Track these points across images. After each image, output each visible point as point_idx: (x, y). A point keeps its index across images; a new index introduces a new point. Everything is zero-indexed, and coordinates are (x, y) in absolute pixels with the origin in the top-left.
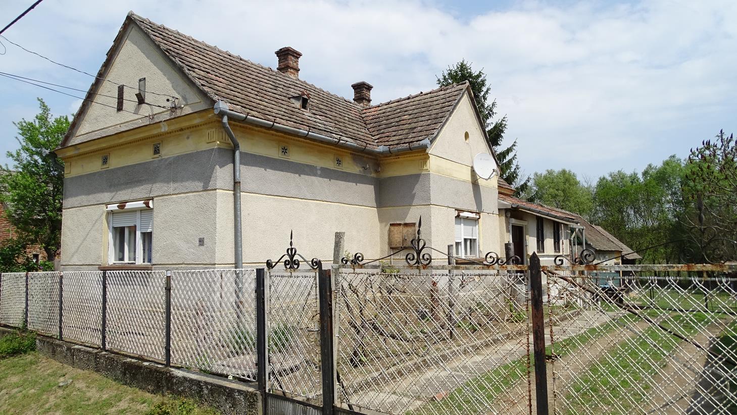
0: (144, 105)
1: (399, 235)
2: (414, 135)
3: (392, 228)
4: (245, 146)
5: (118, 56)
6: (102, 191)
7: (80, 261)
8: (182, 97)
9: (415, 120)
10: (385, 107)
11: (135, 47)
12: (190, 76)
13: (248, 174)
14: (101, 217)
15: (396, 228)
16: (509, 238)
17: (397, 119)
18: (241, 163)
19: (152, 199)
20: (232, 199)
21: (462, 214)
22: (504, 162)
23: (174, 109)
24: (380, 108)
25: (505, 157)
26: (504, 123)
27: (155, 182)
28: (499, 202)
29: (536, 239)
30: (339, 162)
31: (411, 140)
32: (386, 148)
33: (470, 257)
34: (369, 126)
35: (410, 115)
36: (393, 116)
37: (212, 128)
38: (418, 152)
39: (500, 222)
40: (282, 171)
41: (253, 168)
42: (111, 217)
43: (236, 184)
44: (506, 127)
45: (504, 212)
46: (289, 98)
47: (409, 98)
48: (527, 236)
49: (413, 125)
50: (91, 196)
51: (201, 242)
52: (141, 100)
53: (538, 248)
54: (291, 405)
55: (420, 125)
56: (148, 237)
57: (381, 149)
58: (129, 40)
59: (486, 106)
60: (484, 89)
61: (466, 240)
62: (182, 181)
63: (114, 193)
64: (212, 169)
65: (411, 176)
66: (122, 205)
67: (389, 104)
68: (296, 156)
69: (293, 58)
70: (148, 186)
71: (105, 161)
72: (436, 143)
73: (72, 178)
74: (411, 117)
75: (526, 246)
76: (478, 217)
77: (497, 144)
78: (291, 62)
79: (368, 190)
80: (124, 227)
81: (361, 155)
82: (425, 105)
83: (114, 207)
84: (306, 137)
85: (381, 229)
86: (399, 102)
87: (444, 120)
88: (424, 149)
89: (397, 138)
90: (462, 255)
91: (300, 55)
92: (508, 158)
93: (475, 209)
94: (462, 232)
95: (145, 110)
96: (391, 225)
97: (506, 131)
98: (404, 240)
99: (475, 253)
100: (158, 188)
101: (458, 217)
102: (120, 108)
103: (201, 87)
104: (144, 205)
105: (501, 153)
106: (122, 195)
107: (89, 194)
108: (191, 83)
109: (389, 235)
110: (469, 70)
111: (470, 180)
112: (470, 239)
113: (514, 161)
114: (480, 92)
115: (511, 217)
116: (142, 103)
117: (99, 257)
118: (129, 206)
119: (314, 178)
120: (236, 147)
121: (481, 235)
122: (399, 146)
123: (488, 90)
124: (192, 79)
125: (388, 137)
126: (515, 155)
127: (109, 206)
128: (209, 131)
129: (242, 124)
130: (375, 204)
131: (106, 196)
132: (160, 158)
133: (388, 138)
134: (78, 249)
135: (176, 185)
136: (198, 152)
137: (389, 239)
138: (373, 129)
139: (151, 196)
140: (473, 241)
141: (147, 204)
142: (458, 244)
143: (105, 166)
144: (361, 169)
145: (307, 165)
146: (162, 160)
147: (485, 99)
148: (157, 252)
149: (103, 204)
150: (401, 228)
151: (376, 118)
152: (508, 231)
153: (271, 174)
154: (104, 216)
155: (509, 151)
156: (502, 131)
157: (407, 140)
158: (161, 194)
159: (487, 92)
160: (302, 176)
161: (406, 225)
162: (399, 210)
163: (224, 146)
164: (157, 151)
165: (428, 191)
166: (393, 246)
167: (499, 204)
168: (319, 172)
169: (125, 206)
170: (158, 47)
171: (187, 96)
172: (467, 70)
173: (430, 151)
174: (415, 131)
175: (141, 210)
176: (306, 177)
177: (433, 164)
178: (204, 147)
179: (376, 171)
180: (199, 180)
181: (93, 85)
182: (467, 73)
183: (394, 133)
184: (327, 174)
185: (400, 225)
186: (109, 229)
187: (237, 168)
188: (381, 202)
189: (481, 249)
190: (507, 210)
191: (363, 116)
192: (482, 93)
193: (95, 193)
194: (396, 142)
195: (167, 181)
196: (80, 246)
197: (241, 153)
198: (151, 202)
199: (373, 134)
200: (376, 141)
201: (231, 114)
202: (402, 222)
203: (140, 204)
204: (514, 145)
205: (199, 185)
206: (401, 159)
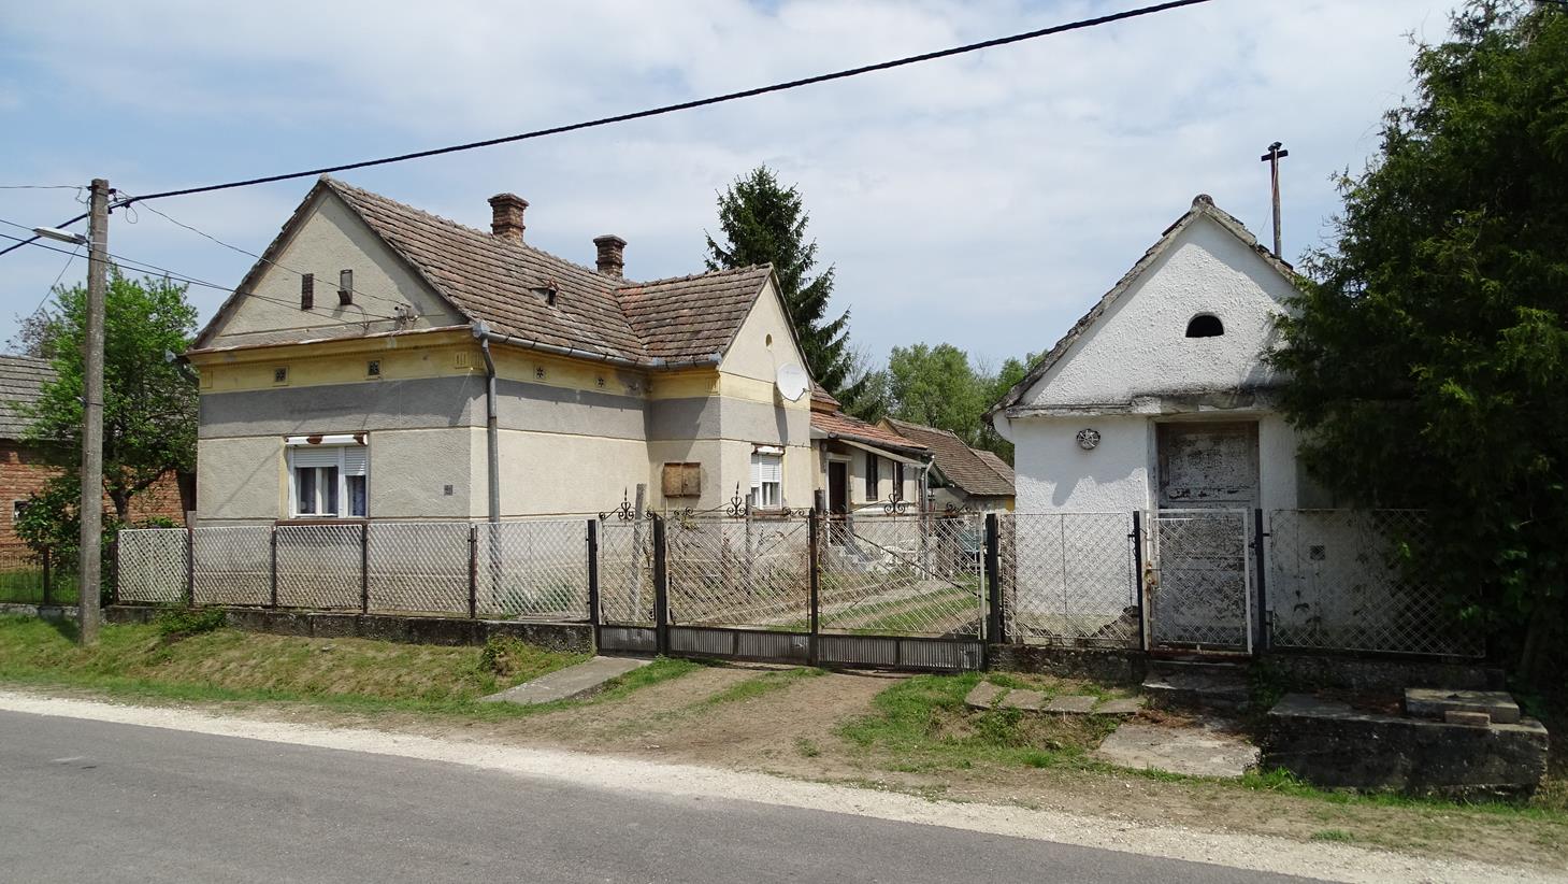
0: (349, 308)
1: (676, 478)
2: (699, 343)
3: (668, 469)
4: (502, 372)
5: (303, 232)
6: (277, 418)
7: (237, 513)
8: (415, 304)
9: (699, 319)
10: (653, 289)
11: (333, 225)
12: (430, 282)
13: (504, 405)
14: (275, 453)
15: (673, 469)
16: (824, 483)
17: (672, 314)
18: (497, 393)
19: (368, 433)
20: (486, 438)
21: (760, 450)
22: (829, 344)
23: (401, 320)
24: (645, 290)
25: (830, 337)
26: (830, 277)
27: (372, 412)
28: (811, 430)
29: (865, 480)
30: (601, 382)
31: (696, 351)
32: (662, 361)
33: (770, 507)
34: (632, 320)
35: (691, 309)
36: (667, 307)
37: (464, 350)
38: (705, 369)
39: (813, 457)
40: (537, 398)
41: (510, 398)
42: (292, 453)
43: (491, 420)
44: (833, 287)
45: (818, 444)
46: (530, 290)
47: (687, 280)
48: (851, 477)
49: (697, 327)
50: (254, 424)
51: (448, 490)
52: (345, 299)
53: (868, 493)
54: (625, 631)
55: (708, 328)
56: (358, 484)
57: (654, 362)
58: (322, 213)
59: (801, 246)
60: (799, 217)
61: (765, 484)
62: (416, 413)
63: (297, 423)
64: (464, 401)
65: (695, 400)
66: (315, 439)
67: (657, 284)
68: (554, 379)
69: (516, 211)
70: (361, 417)
71: (281, 375)
72: (727, 356)
73: (215, 396)
74: (693, 312)
75: (850, 491)
76: (782, 452)
77: (817, 316)
78: (513, 217)
79: (636, 417)
80: (314, 469)
81: (630, 372)
82: (713, 295)
83: (302, 440)
84: (568, 355)
85: (652, 470)
86: (672, 282)
87: (739, 323)
88: (714, 364)
89: (675, 344)
90: (759, 504)
91: (525, 205)
92: (836, 338)
93: (778, 441)
94: (761, 473)
95: (351, 315)
96: (667, 465)
97: (831, 293)
98: (684, 485)
99: (777, 502)
100: (374, 420)
101: (755, 453)
102: (307, 303)
103: (448, 298)
104: (355, 441)
105: (823, 330)
106: (315, 426)
107: (250, 421)
108: (429, 289)
109: (663, 478)
110: (772, 184)
111: (772, 401)
112: (771, 483)
113: (845, 343)
114: (790, 222)
115: (829, 450)
116: (346, 304)
117: (275, 508)
118: (326, 440)
119: (572, 405)
120: (491, 373)
121: (786, 476)
122: (679, 358)
123: (805, 220)
124: (434, 285)
125: (662, 341)
126: (848, 333)
127: (290, 439)
128: (459, 354)
129: (502, 346)
130: (644, 437)
131: (285, 426)
132: (379, 381)
133: (662, 345)
134: (233, 496)
135: (406, 418)
136: (441, 379)
137: (663, 483)
138: (639, 327)
139: (365, 429)
140: (774, 486)
141: (360, 440)
142: (754, 490)
143: (280, 383)
144: (628, 389)
145: (565, 389)
146: (383, 383)
147: (799, 234)
148: (378, 501)
149: (279, 435)
150: (680, 469)
151: (641, 308)
152: (823, 471)
153: (526, 404)
154: (281, 452)
155: (837, 326)
156: (826, 295)
157: (690, 351)
158: (382, 427)
159: (802, 224)
160: (560, 404)
161: (687, 465)
162: (677, 444)
163: (478, 373)
164: (374, 370)
165: (717, 421)
166: (670, 493)
167: (812, 432)
168: (578, 397)
169: (321, 440)
170: (376, 233)
171: (423, 305)
172: (769, 184)
173: (720, 368)
174: (700, 336)
175: (347, 447)
176: (565, 404)
177: (725, 384)
178: (452, 373)
179: (647, 391)
180: (445, 414)
181: (255, 266)
182: (770, 188)
183: (670, 337)
184: (589, 399)
185: (678, 464)
186: (289, 469)
187: (493, 400)
188: (652, 433)
189: (785, 496)
190: (822, 441)
191: (620, 300)
192: (795, 224)
193: (263, 419)
194: (675, 352)
195: (393, 411)
196: (236, 493)
197: (497, 380)
198: (365, 436)
199: (639, 333)
200: (645, 347)
201: (491, 337)
202: (682, 462)
203: (349, 439)
204: (845, 317)
205: (445, 421)
206: (682, 376)
